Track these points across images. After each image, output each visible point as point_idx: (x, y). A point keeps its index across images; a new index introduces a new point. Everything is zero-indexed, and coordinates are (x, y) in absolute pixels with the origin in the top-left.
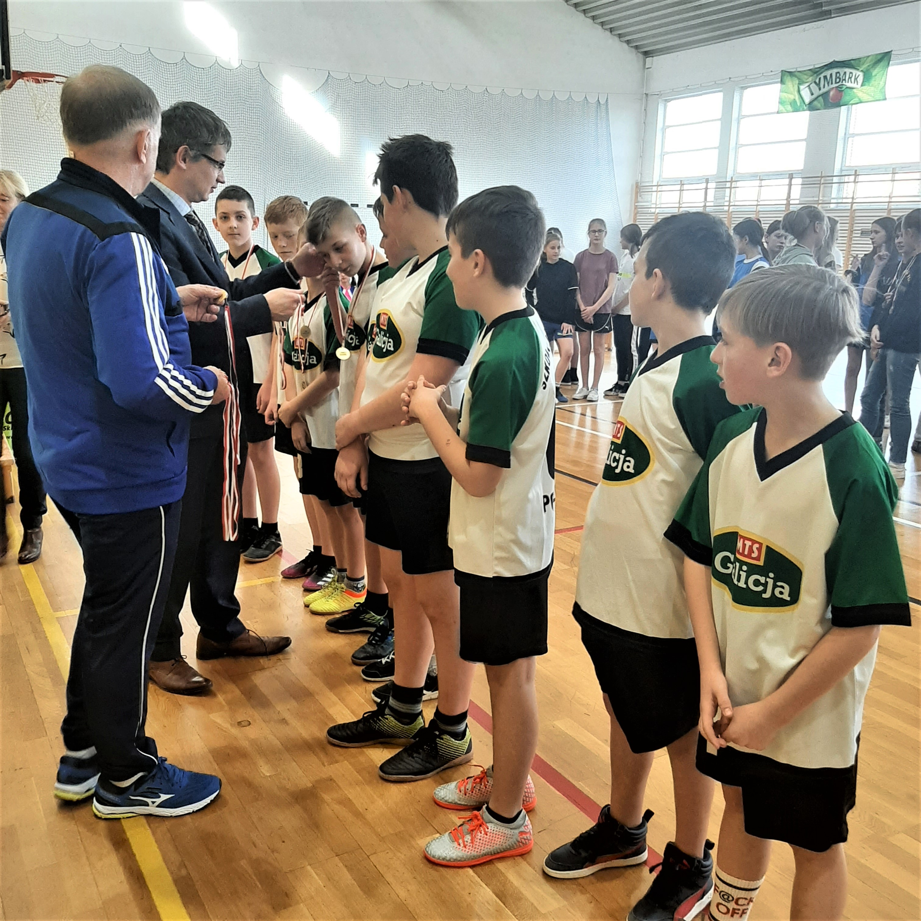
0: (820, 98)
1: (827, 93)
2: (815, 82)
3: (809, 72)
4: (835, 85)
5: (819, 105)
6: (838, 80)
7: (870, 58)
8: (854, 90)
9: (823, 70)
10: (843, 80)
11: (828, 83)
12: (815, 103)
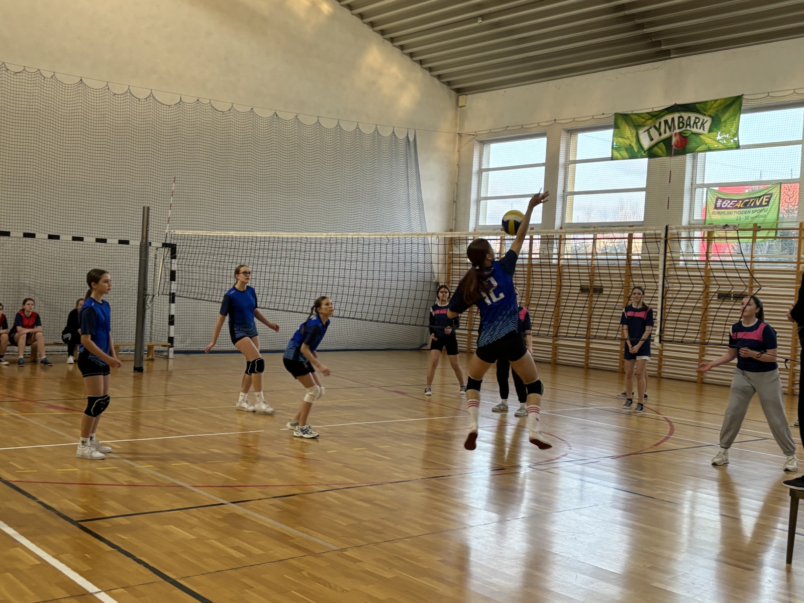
0: (662, 143)
1: (670, 138)
2: (655, 127)
3: (647, 115)
4: (677, 131)
5: (660, 152)
6: (681, 125)
7: (718, 102)
8: (701, 136)
9: (663, 114)
10: (687, 125)
11: (670, 128)
12: (656, 149)
